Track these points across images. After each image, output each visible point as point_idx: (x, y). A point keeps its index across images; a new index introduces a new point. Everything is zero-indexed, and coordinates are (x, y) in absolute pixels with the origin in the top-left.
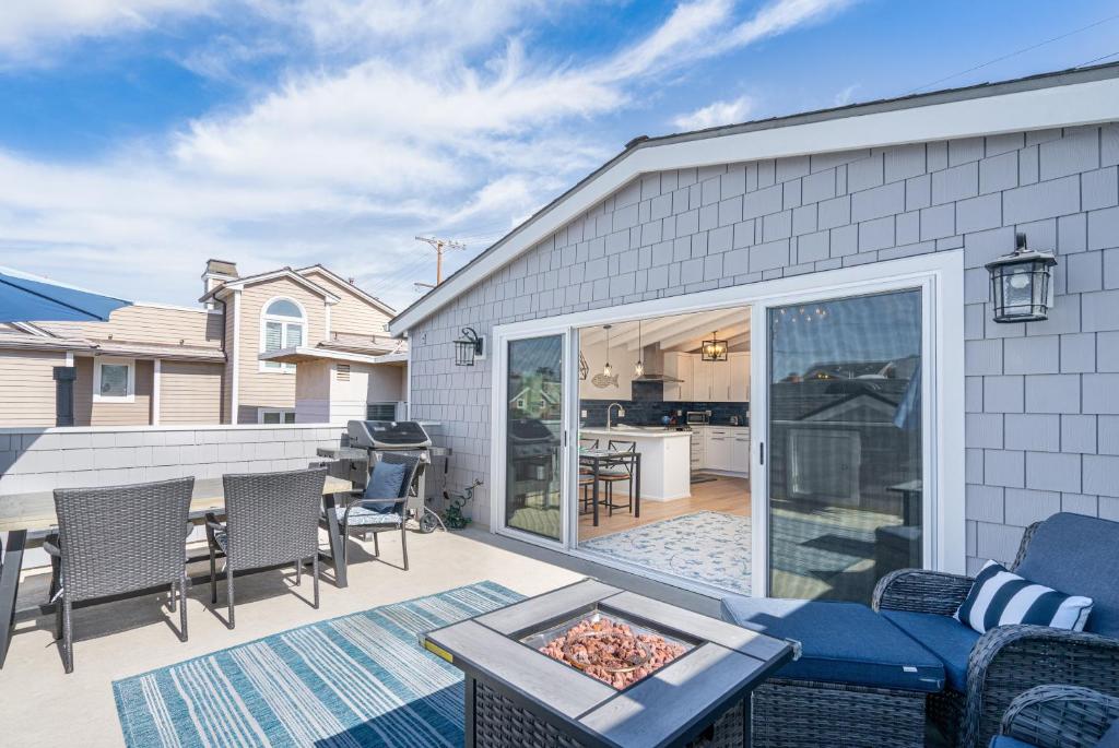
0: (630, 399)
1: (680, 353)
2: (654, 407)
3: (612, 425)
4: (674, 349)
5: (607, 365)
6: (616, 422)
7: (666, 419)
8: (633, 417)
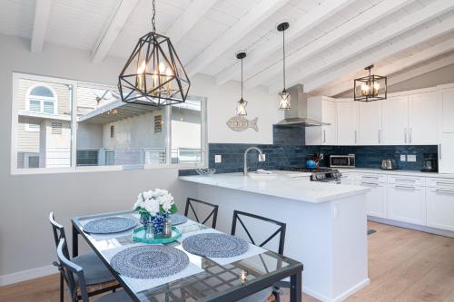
0: (271, 143)
1: (323, 97)
2: (297, 151)
3: (249, 170)
4: (315, 93)
5: (242, 101)
6: (255, 167)
7: (312, 163)
8: (274, 161)
